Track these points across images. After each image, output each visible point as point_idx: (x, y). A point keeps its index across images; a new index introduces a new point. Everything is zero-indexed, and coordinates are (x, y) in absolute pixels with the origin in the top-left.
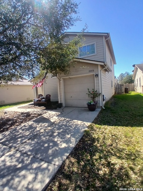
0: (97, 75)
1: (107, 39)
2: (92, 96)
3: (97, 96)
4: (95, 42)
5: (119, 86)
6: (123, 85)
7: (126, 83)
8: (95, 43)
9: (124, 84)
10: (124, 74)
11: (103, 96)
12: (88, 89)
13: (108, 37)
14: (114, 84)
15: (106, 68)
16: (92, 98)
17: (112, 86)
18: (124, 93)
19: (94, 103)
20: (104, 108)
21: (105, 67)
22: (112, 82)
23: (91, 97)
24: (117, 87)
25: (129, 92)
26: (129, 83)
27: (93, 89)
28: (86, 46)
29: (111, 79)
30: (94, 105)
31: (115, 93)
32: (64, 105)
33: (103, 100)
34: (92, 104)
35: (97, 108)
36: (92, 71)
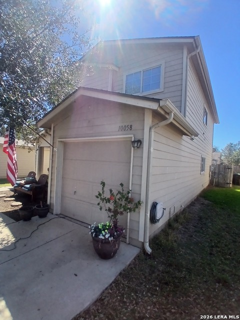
0: (138, 143)
1: (193, 54)
3: (130, 210)
5: (221, 170)
6: (229, 168)
8: (163, 62)
10: (235, 145)
11: (154, 206)
12: (103, 184)
13: (197, 47)
14: (208, 163)
15: (169, 120)
17: (203, 169)
18: (231, 185)
19: (108, 236)
22: (203, 160)
24: (217, 171)
27: (122, 185)
28: (142, 72)
29: (203, 153)
30: (105, 243)
31: (211, 182)
32: (57, 209)
33: (153, 220)
34: (101, 237)
35: (129, 246)
36: (127, 128)
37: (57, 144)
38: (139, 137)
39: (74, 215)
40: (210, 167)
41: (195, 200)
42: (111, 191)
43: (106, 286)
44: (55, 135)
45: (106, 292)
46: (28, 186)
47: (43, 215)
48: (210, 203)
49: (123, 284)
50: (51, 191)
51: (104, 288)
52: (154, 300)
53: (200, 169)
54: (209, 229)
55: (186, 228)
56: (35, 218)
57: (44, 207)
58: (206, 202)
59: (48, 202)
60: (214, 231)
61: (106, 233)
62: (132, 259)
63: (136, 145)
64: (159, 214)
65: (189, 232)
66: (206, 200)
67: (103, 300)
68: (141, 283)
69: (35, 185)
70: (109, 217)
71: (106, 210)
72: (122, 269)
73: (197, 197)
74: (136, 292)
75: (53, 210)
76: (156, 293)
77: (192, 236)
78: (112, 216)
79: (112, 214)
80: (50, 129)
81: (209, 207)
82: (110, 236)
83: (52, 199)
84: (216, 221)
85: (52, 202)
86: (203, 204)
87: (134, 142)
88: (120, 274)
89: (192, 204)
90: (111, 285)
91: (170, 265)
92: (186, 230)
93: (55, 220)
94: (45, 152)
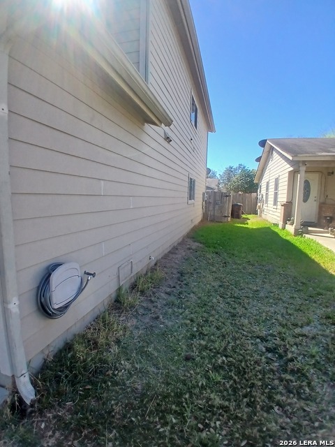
5: (218, 198)
6: (227, 196)
7: (236, 189)
9: (232, 193)
10: (236, 169)
18: (229, 219)
24: (211, 201)
25: (244, 216)
26: (246, 191)
29: (191, 171)
31: (205, 216)
33: (49, 309)
40: (204, 194)
48: (201, 245)
53: (186, 195)
54: (192, 295)
58: (195, 245)
60: (199, 298)
65: (153, 310)
66: (195, 242)
73: (183, 240)
77: (157, 318)
81: (197, 253)
84: (205, 277)
86: (189, 249)
92: (150, 305)
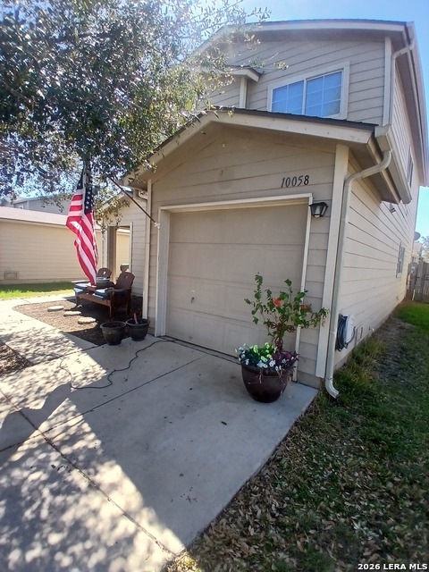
0: (321, 208)
1: (402, 52)
2: (275, 317)
3: (306, 324)
4: (348, 63)
8: (345, 64)
11: (343, 321)
12: (259, 279)
13: (410, 41)
14: (408, 259)
15: (380, 168)
16: (272, 331)
17: (400, 269)
19: (272, 363)
20: (334, 392)
21: (373, 163)
22: (402, 251)
23: (269, 324)
27: (289, 282)
28: (305, 82)
30: (270, 374)
31: (409, 295)
32: (160, 328)
33: (340, 344)
34: (261, 365)
35: (298, 385)
36: (298, 182)
37: (160, 216)
38: (322, 198)
39: (191, 338)
40: (410, 266)
41: (386, 321)
42: (269, 293)
43: (279, 440)
44: (156, 199)
45: (282, 448)
46: (102, 291)
47: (139, 337)
49: (304, 439)
50: (149, 297)
51: (277, 444)
52: (363, 463)
53: (396, 267)
55: (382, 363)
56: (127, 341)
57: (139, 323)
58: (407, 326)
59: (145, 316)
61: (268, 358)
62: (307, 404)
63: (318, 211)
64: (349, 336)
65: (389, 370)
67: (279, 461)
68: (334, 439)
69: (113, 290)
70: (269, 334)
71: (265, 323)
72: (297, 417)
74: (329, 452)
75: (154, 329)
76: (362, 454)
78: (275, 333)
79: (276, 330)
80: (145, 189)
82: (277, 364)
83: (151, 311)
85: (151, 316)
86: (402, 328)
87: (314, 206)
88: (296, 424)
89: (384, 327)
90: (285, 439)
91: (373, 415)
92: (385, 366)
93: (160, 344)
94: (119, 240)
